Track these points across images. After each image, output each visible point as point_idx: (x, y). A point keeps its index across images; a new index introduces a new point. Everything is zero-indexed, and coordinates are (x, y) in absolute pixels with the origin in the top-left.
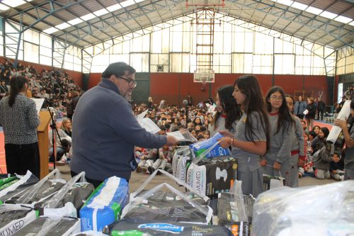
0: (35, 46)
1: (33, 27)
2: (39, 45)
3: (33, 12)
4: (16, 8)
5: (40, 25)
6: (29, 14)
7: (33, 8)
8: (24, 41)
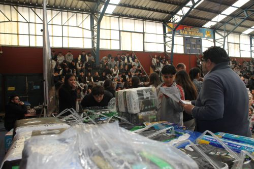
0: (236, 45)
1: (234, 32)
2: (240, 44)
3: (233, 21)
4: (220, 22)
5: (239, 29)
6: (230, 24)
7: (232, 19)
8: (228, 43)
